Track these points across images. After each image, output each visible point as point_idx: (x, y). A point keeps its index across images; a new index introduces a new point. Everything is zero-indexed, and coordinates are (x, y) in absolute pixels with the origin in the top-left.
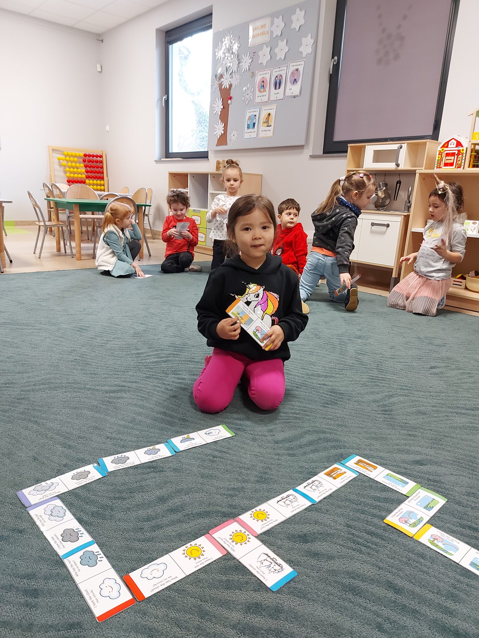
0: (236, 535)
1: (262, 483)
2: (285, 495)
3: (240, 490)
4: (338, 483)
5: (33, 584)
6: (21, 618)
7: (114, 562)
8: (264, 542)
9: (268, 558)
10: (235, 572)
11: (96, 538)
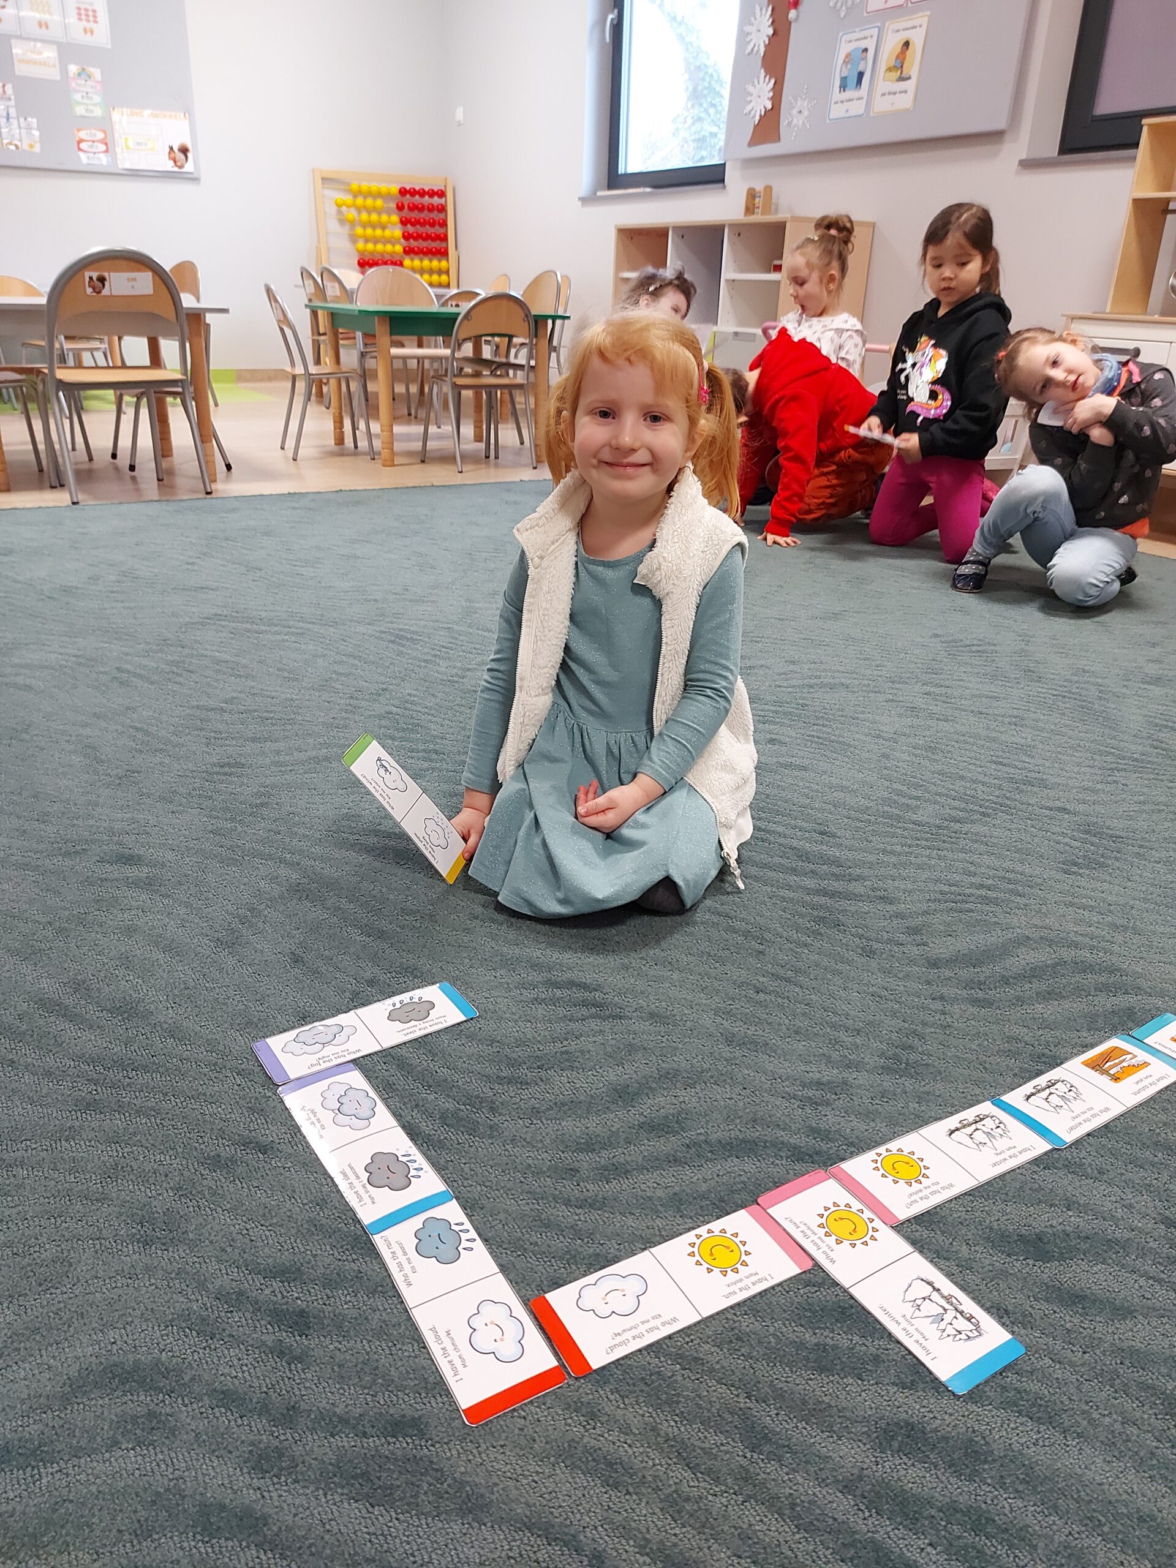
0: (836, 1215)
1: (901, 1076)
2: (970, 1114)
4: (1128, 1093)
5: (296, 1295)
6: (267, 1386)
7: (504, 1255)
8: (919, 1245)
9: (935, 1293)
10: (839, 1325)
11: (455, 1184)
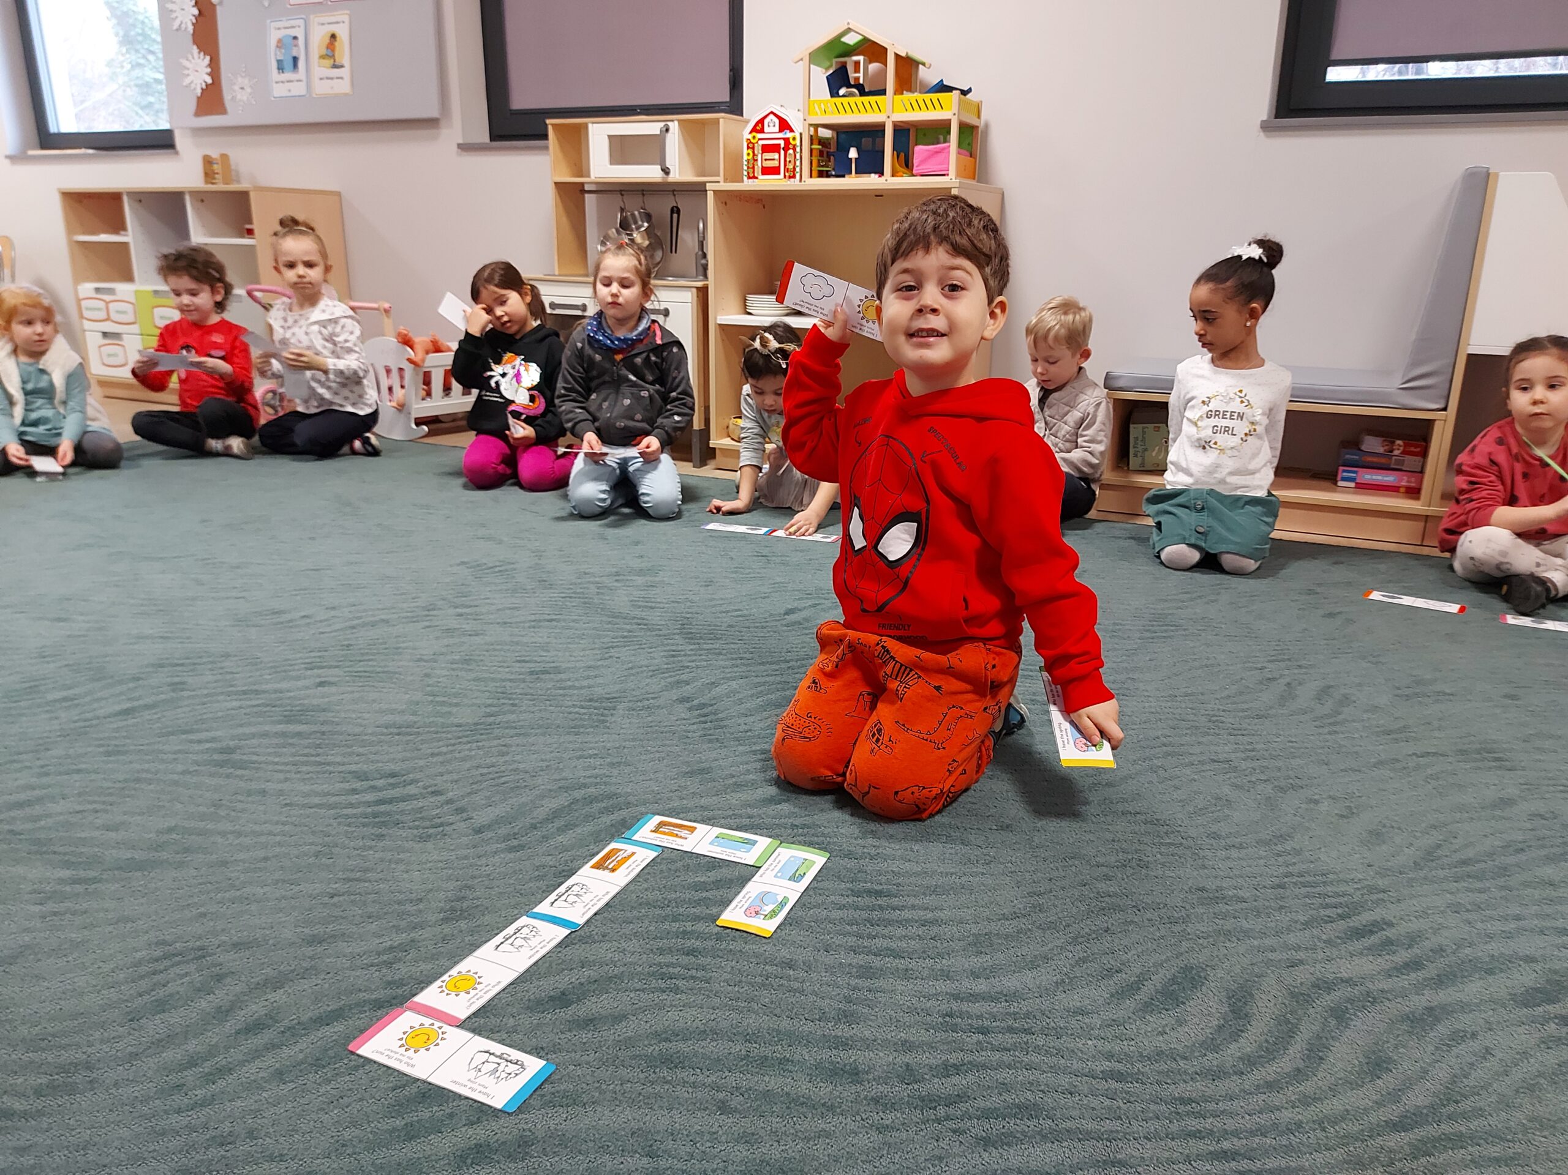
1: (457, 921)
2: (510, 930)
3: (408, 948)
4: (622, 877)
8: (477, 1031)
9: (491, 1057)
10: (421, 1105)
